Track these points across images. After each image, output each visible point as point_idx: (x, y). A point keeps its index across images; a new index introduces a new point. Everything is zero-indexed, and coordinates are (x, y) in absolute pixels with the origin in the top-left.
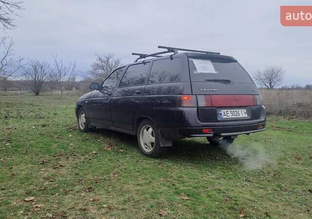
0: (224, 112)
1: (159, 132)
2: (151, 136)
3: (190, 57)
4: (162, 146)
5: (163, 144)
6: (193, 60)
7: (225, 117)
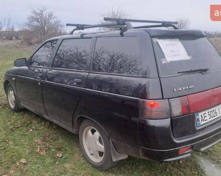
0: (202, 116)
1: (111, 142)
2: (98, 143)
3: (153, 37)
4: (114, 160)
5: (117, 158)
6: (157, 40)
7: (203, 122)
